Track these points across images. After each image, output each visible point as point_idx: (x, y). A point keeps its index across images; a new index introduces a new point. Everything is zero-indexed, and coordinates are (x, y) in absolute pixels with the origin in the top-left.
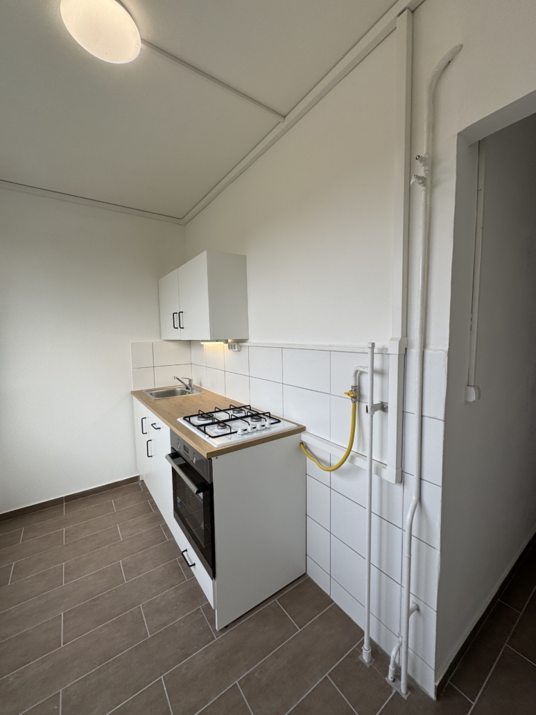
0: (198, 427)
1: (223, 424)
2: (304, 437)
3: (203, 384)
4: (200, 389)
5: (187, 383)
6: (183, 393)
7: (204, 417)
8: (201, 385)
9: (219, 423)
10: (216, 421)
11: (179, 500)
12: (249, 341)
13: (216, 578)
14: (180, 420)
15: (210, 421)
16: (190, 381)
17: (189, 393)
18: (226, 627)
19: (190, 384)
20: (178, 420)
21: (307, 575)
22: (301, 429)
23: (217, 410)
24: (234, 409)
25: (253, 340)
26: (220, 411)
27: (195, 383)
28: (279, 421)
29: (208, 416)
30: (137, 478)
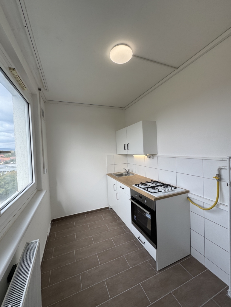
0: (144, 189)
1: (154, 188)
2: (189, 195)
3: (133, 171)
4: (132, 174)
5: (128, 171)
6: (126, 175)
7: (143, 185)
8: (132, 172)
9: (151, 187)
10: (150, 186)
11: (135, 217)
12: (158, 154)
13: (157, 249)
14: (134, 185)
15: (147, 187)
16: (129, 170)
17: (129, 175)
18: (161, 270)
19: (129, 172)
20: (133, 185)
21: (191, 256)
22: (188, 192)
23: (147, 182)
24: (154, 182)
25: (159, 154)
26: (149, 182)
27: (130, 171)
28: (176, 188)
29: (145, 184)
30: (108, 208)
